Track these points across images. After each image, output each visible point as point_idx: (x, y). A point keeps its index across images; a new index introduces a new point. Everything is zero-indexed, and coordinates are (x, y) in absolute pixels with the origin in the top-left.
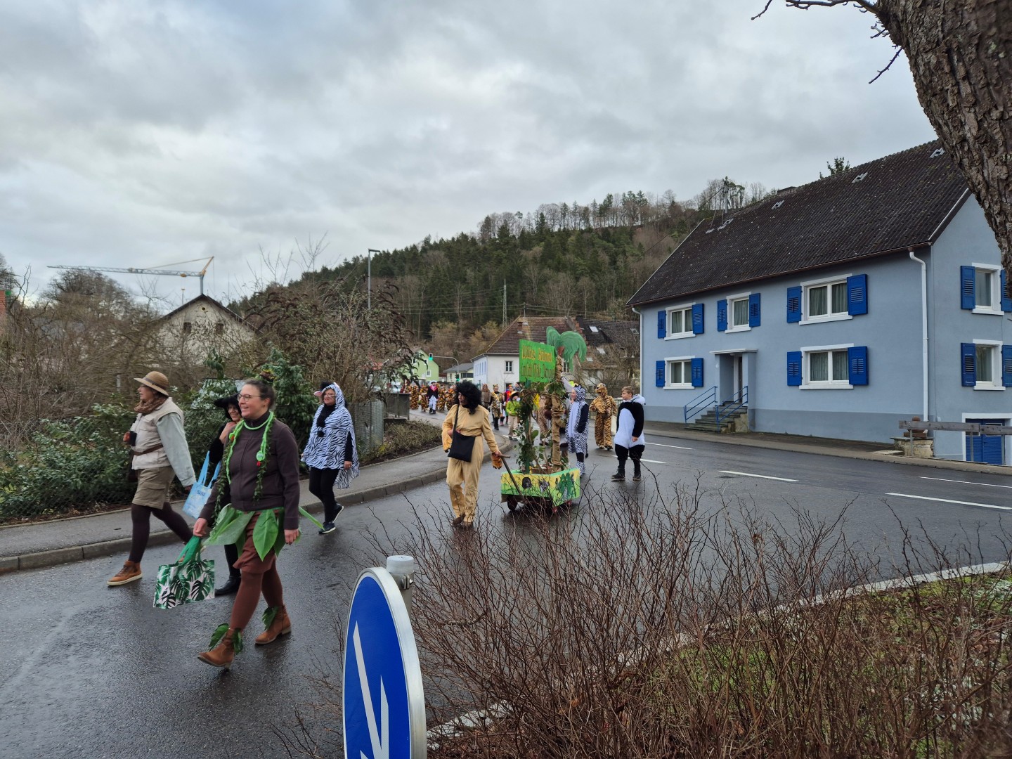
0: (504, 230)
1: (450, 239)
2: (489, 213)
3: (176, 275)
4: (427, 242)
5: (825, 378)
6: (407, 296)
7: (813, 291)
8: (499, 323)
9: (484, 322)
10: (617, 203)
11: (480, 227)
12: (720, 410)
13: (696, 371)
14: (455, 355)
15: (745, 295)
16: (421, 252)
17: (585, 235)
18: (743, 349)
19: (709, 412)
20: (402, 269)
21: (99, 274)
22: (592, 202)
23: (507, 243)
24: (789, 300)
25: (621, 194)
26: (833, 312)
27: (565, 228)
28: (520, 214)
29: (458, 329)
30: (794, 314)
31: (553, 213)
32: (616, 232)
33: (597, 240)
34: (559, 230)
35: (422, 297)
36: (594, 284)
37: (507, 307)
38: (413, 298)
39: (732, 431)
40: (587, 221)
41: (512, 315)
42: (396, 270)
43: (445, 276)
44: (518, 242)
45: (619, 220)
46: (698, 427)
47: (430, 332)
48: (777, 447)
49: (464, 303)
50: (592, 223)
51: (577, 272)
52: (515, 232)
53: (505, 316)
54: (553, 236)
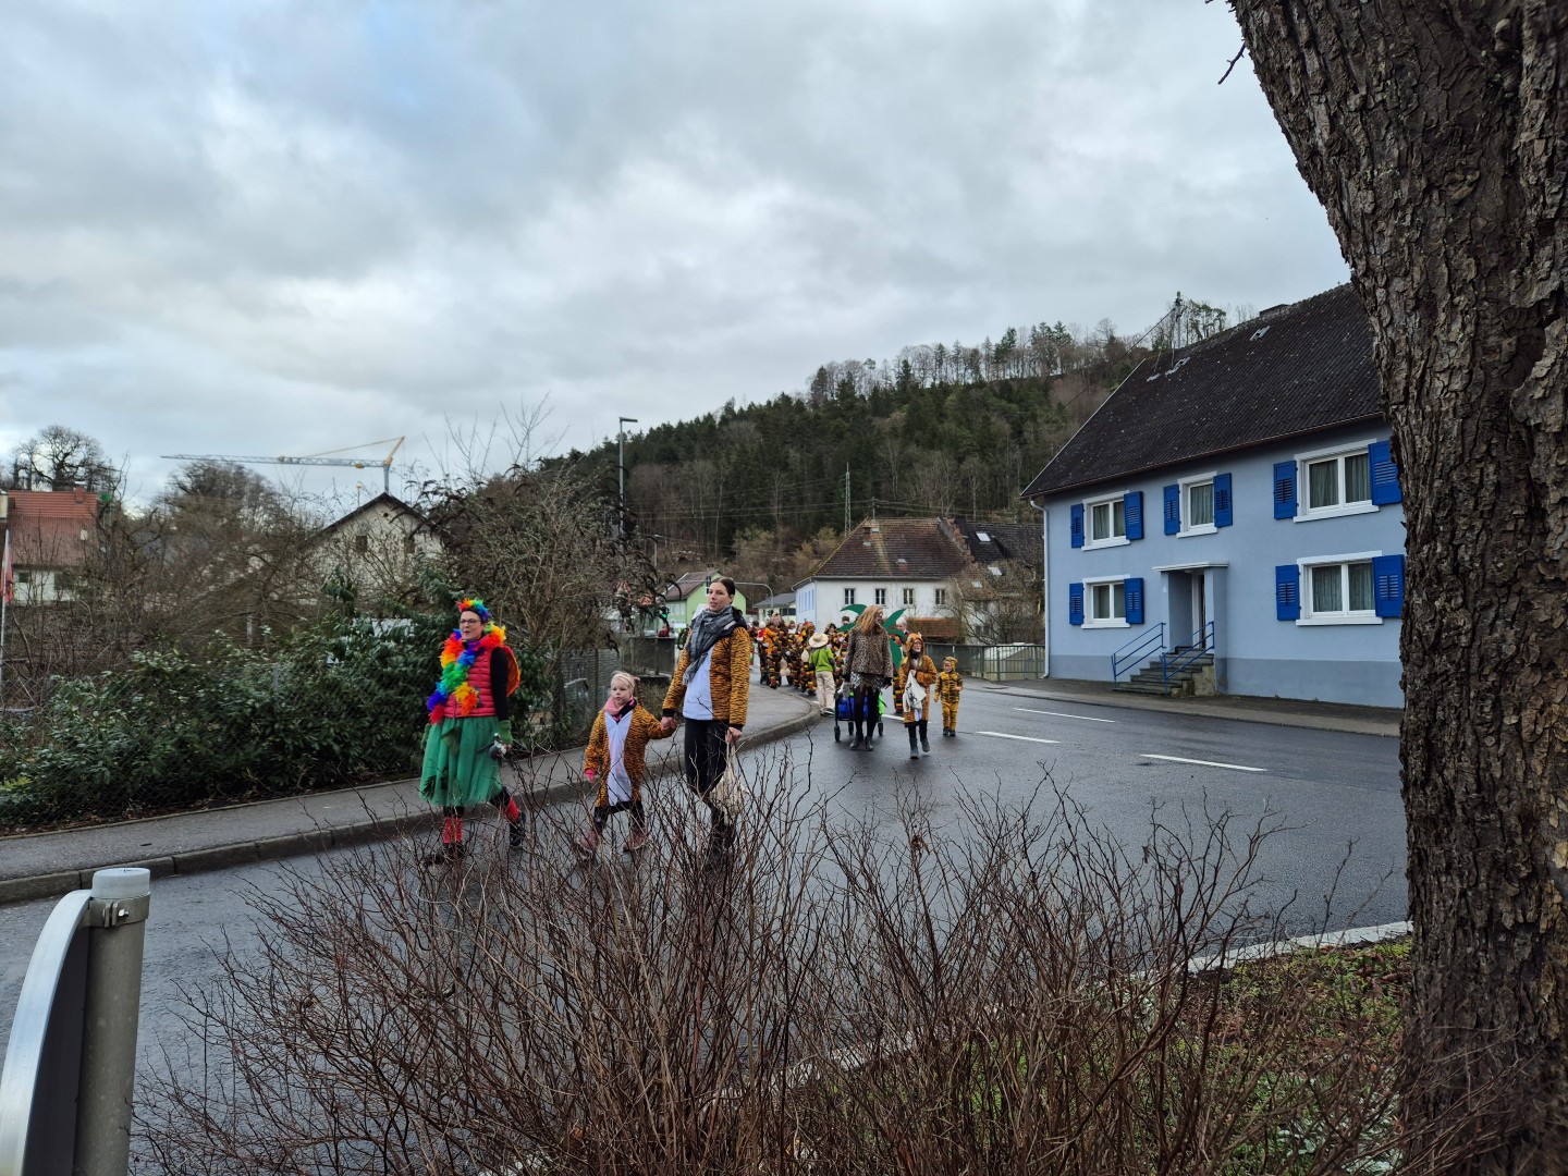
0: (846, 388)
1: (764, 403)
2: (825, 363)
3: (349, 465)
4: (729, 408)
5: (1337, 607)
6: (697, 491)
7: (1315, 469)
8: (839, 530)
9: (816, 529)
10: (1023, 341)
11: (809, 384)
12: (1168, 660)
13: (1132, 599)
14: (772, 581)
15: (1208, 476)
16: (720, 424)
17: (973, 391)
18: (1204, 563)
19: (1152, 663)
20: (690, 450)
21: (240, 468)
22: (983, 341)
23: (851, 407)
24: (1277, 483)
25: (1029, 327)
26: (1348, 501)
27: (941, 382)
28: (871, 363)
29: (776, 541)
30: (1285, 505)
31: (923, 359)
32: (1021, 386)
33: (992, 400)
34: (933, 385)
35: (721, 493)
36: (987, 468)
37: (852, 505)
38: (707, 494)
39: (1189, 693)
40: (977, 370)
41: (857, 517)
42: (681, 452)
43: (756, 459)
44: (868, 404)
45: (1026, 367)
46: (1135, 688)
47: (733, 546)
48: (1258, 719)
49: (786, 500)
50: (984, 374)
51: (960, 450)
52: (863, 389)
53: (848, 520)
54: (922, 395)
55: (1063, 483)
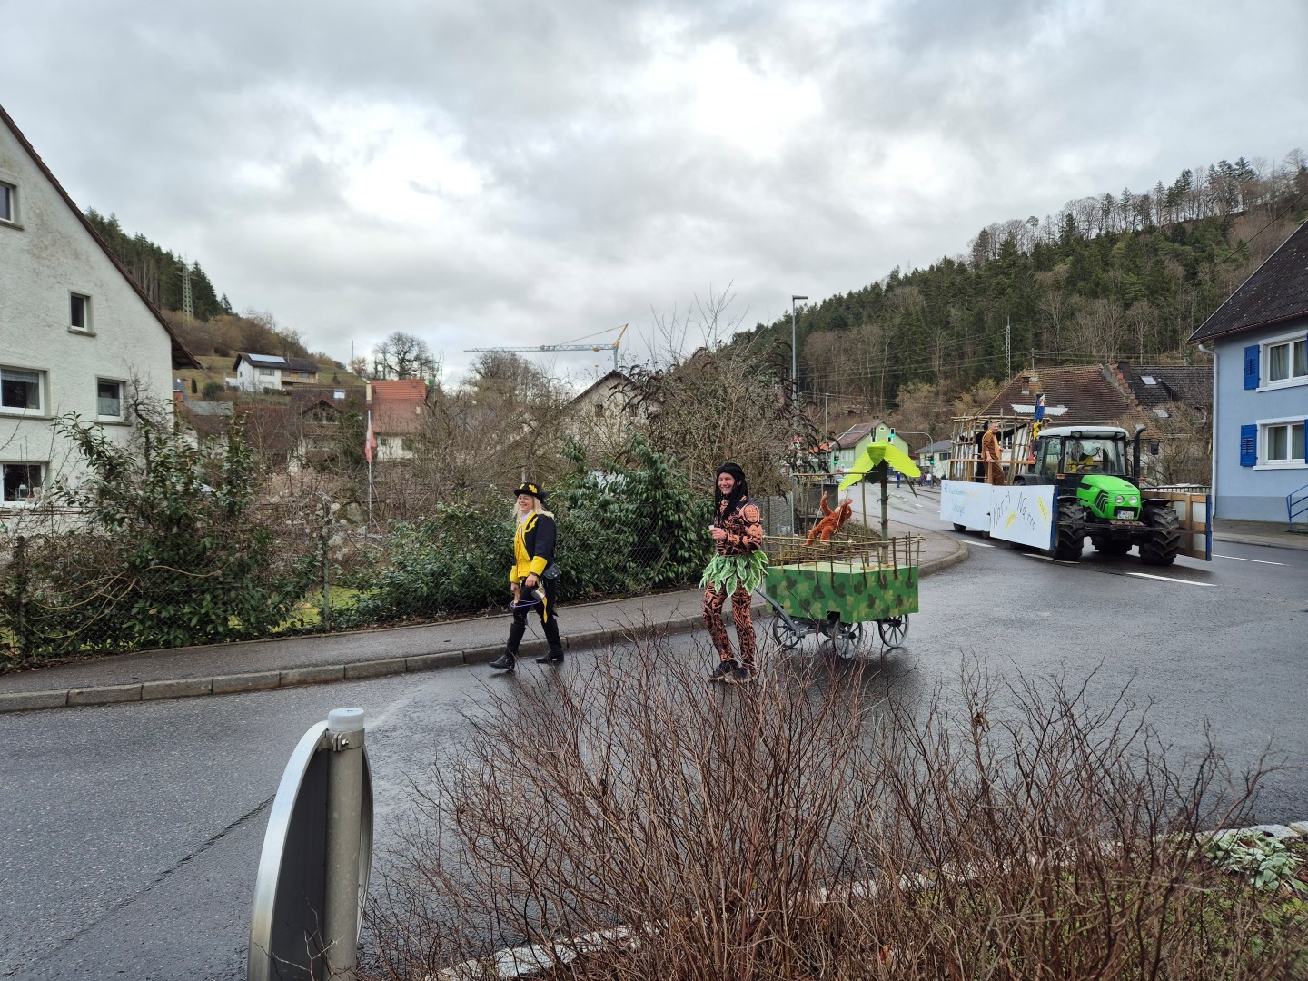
0: (1009, 246)
1: (927, 268)
3: (589, 349)
4: (894, 276)
6: (864, 353)
8: (999, 380)
9: (977, 381)
10: (1200, 182)
11: (972, 246)
14: (933, 429)
16: (886, 290)
17: (1142, 239)
20: (858, 317)
21: (514, 355)
22: (1155, 185)
23: (1013, 264)
25: (1207, 167)
27: (1108, 232)
28: (1034, 221)
29: (937, 393)
31: (1088, 212)
32: (1197, 228)
33: (1164, 244)
34: (1099, 236)
35: (886, 353)
36: (1156, 312)
37: (1012, 357)
38: (874, 354)
40: (1147, 216)
41: (1017, 367)
42: (851, 320)
43: (919, 320)
44: (1030, 260)
45: (1203, 208)
47: (897, 400)
49: (947, 355)
50: (1155, 220)
51: (1127, 297)
52: (1025, 246)
53: (1008, 370)
54: (1087, 246)
55: (1236, 326)
